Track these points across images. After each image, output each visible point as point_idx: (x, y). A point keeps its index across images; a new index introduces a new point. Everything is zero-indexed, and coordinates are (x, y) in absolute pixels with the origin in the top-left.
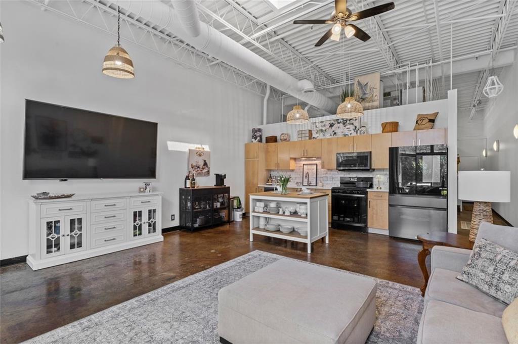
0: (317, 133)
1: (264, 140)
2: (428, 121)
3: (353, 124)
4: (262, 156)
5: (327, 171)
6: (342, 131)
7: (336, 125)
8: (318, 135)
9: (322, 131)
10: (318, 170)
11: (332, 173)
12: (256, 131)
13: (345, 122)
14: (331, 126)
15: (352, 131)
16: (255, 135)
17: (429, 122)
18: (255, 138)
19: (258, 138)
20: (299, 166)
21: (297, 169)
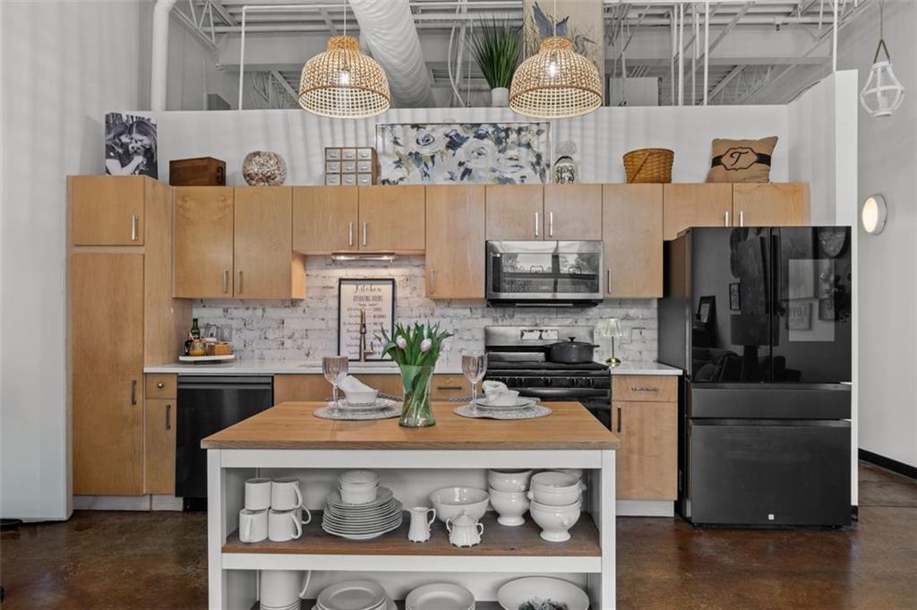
0: (399, 163)
1: (164, 170)
2: (755, 158)
3: (529, 146)
4: (158, 236)
5: (433, 304)
6: (491, 164)
7: (472, 143)
8: (401, 173)
9: (416, 157)
10: (398, 302)
11: (451, 312)
12: (128, 129)
13: (501, 136)
14: (454, 143)
15: (528, 171)
16: (123, 145)
17: (758, 162)
18: (125, 159)
19: (138, 160)
20: (322, 285)
21: (310, 296)
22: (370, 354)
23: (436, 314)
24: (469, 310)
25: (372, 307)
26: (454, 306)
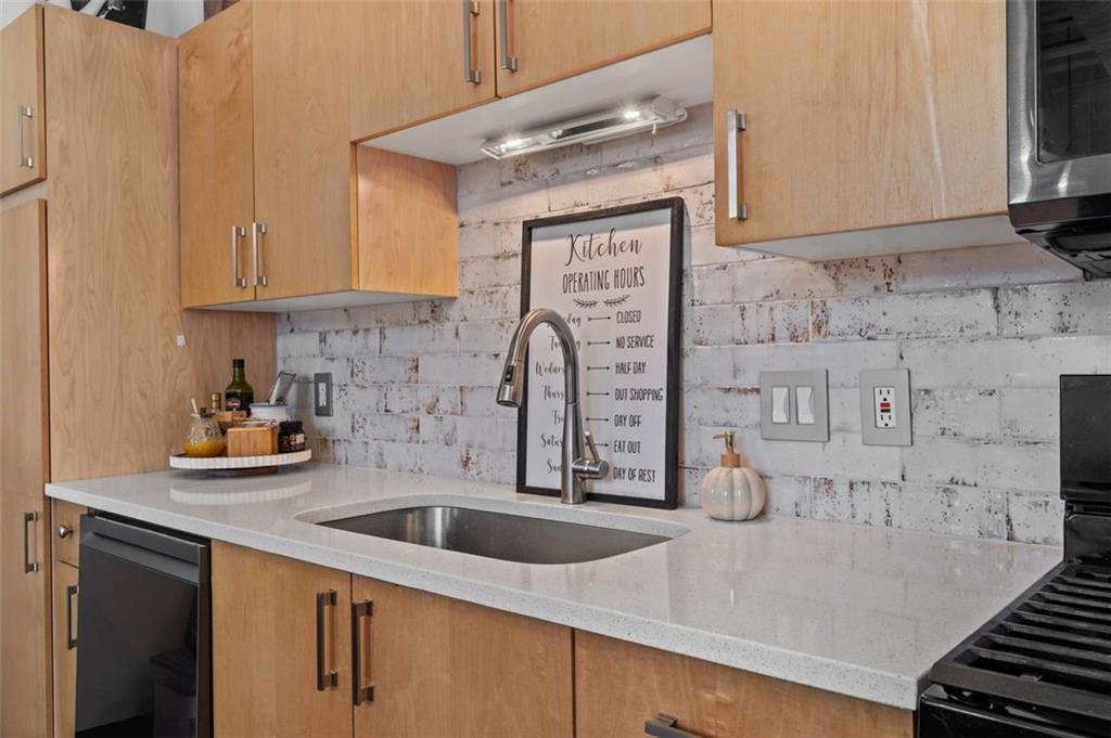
20: (493, 252)
21: (469, 286)
22: (593, 475)
23: (832, 326)
24: (986, 299)
25: (613, 311)
26: (910, 285)
